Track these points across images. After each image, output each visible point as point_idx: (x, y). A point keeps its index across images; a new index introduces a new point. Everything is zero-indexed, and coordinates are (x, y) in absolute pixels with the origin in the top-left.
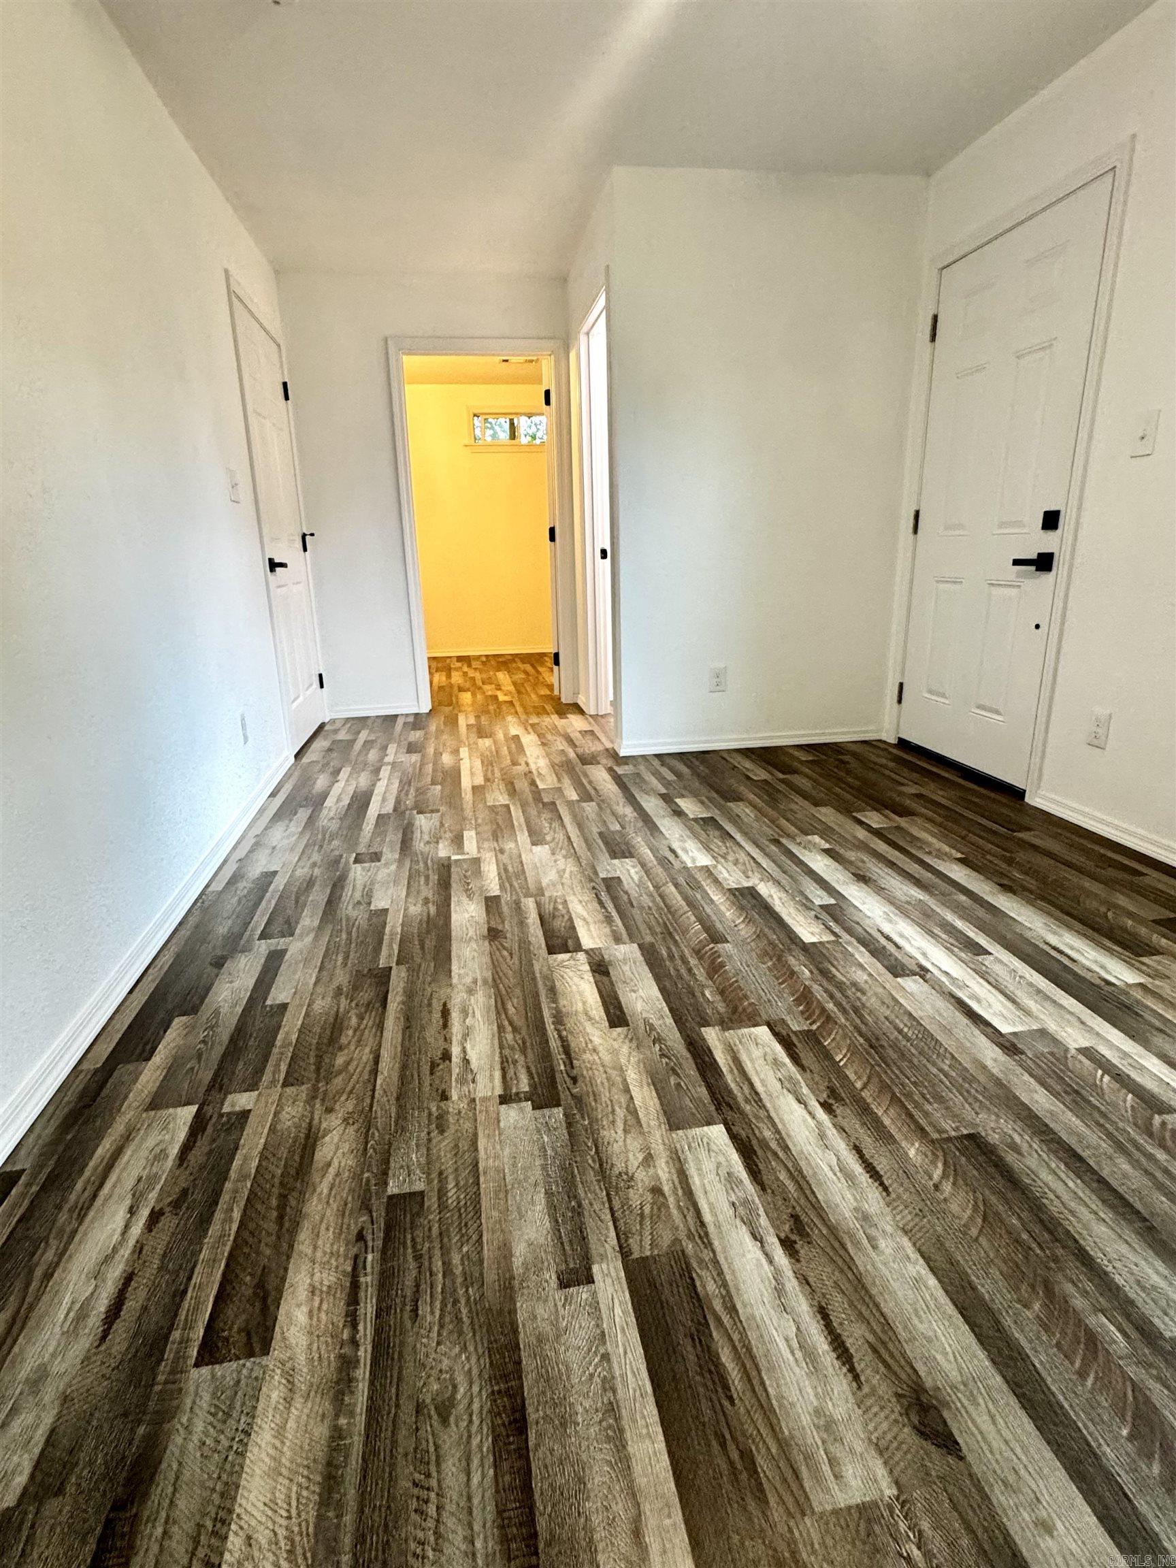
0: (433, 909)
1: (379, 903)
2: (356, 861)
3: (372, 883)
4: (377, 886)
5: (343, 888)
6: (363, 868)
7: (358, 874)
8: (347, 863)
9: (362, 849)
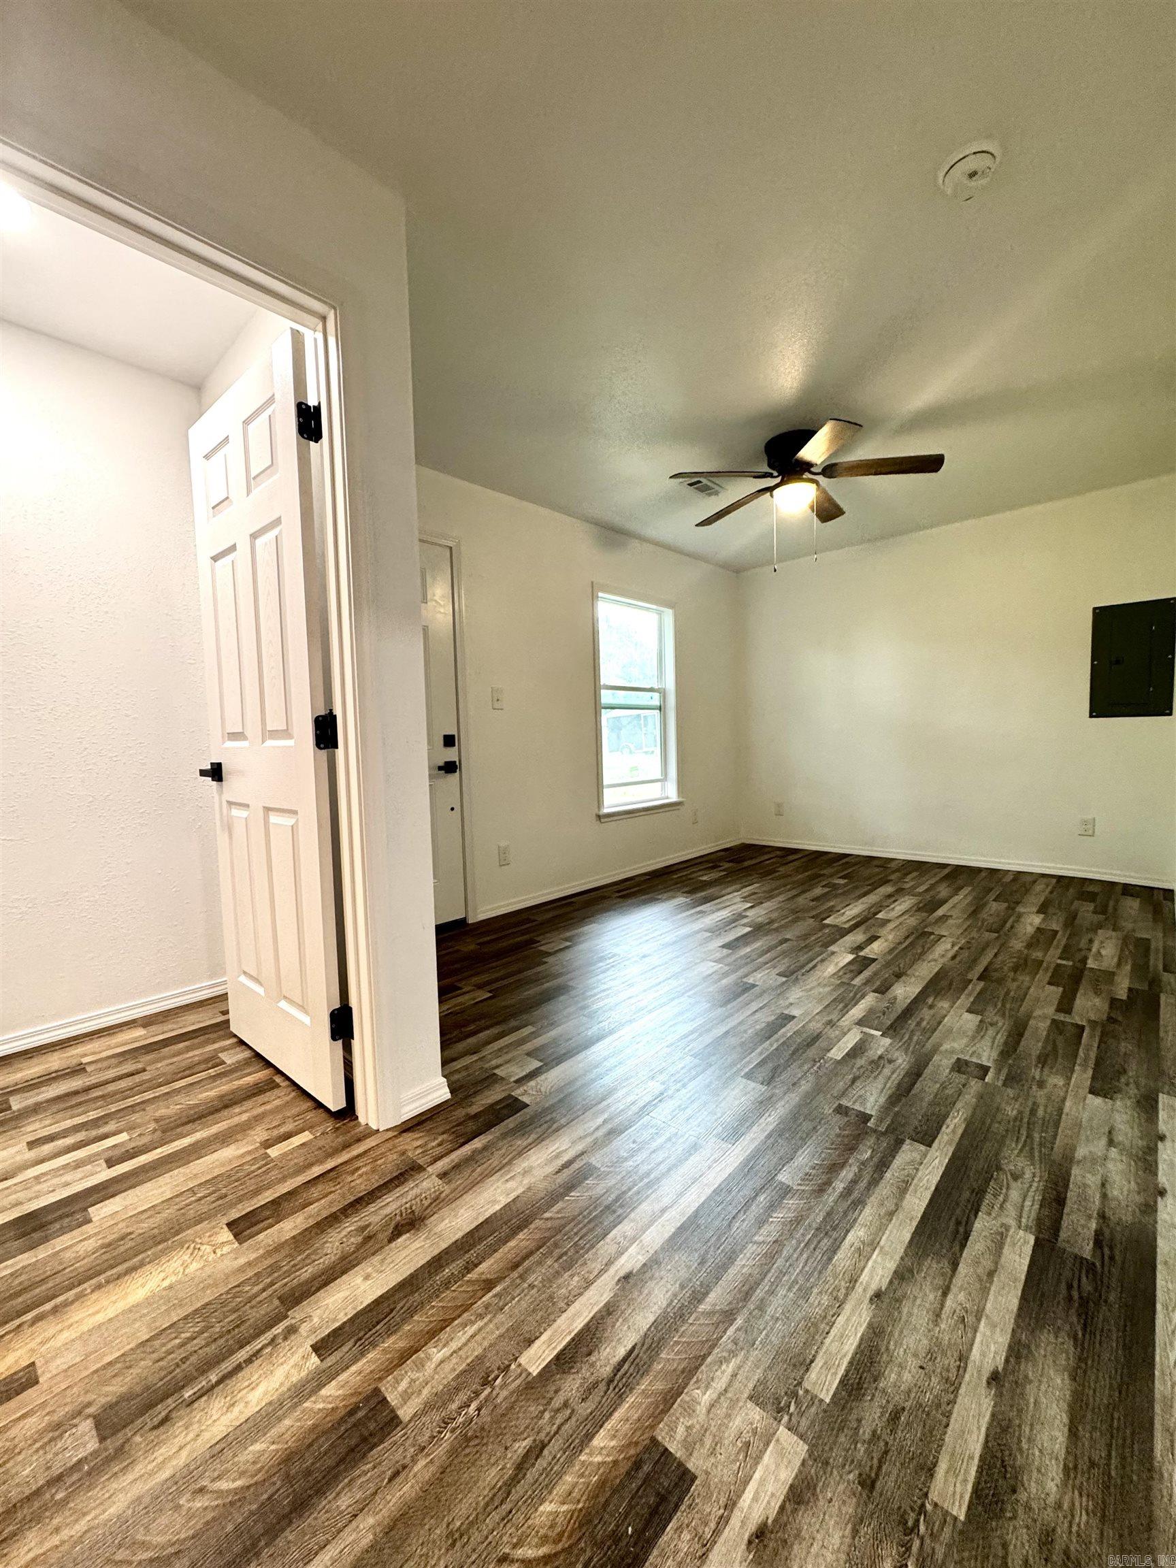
0: (930, 1000)
1: (971, 1020)
2: (985, 1070)
3: (973, 1038)
4: (970, 1033)
5: (1006, 1043)
6: (979, 1057)
7: (986, 1054)
8: (999, 1071)
9: (975, 1086)
